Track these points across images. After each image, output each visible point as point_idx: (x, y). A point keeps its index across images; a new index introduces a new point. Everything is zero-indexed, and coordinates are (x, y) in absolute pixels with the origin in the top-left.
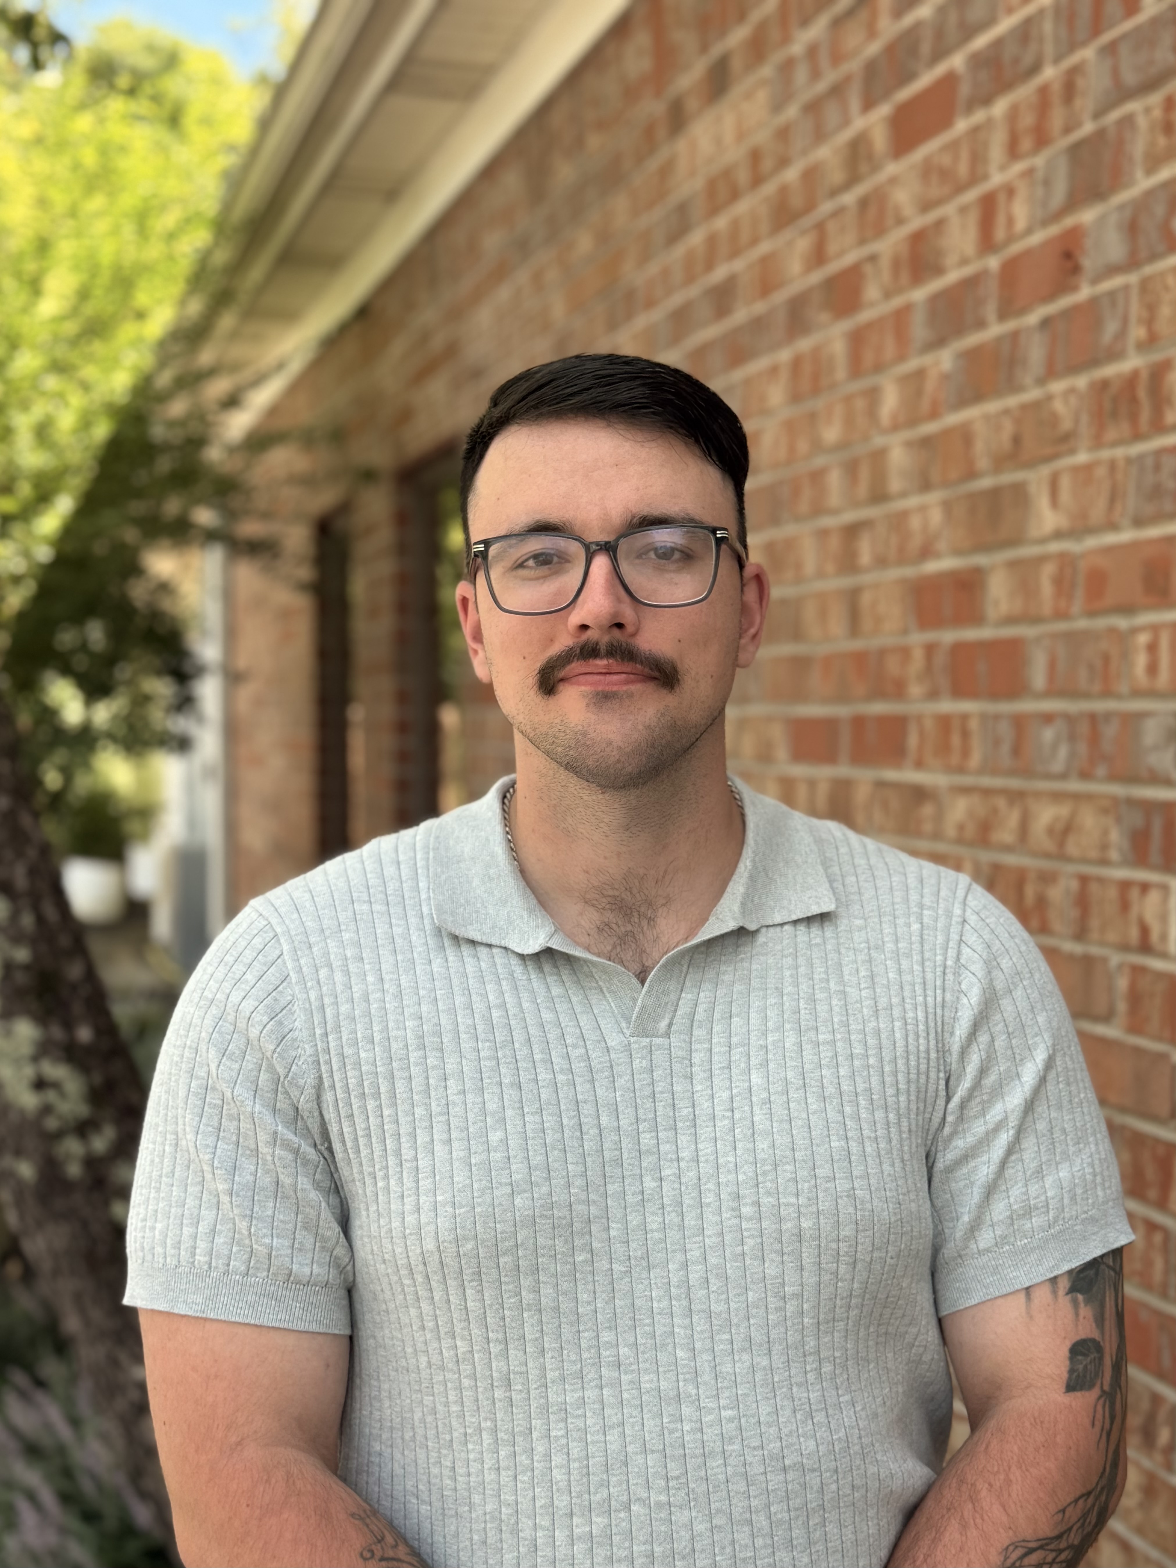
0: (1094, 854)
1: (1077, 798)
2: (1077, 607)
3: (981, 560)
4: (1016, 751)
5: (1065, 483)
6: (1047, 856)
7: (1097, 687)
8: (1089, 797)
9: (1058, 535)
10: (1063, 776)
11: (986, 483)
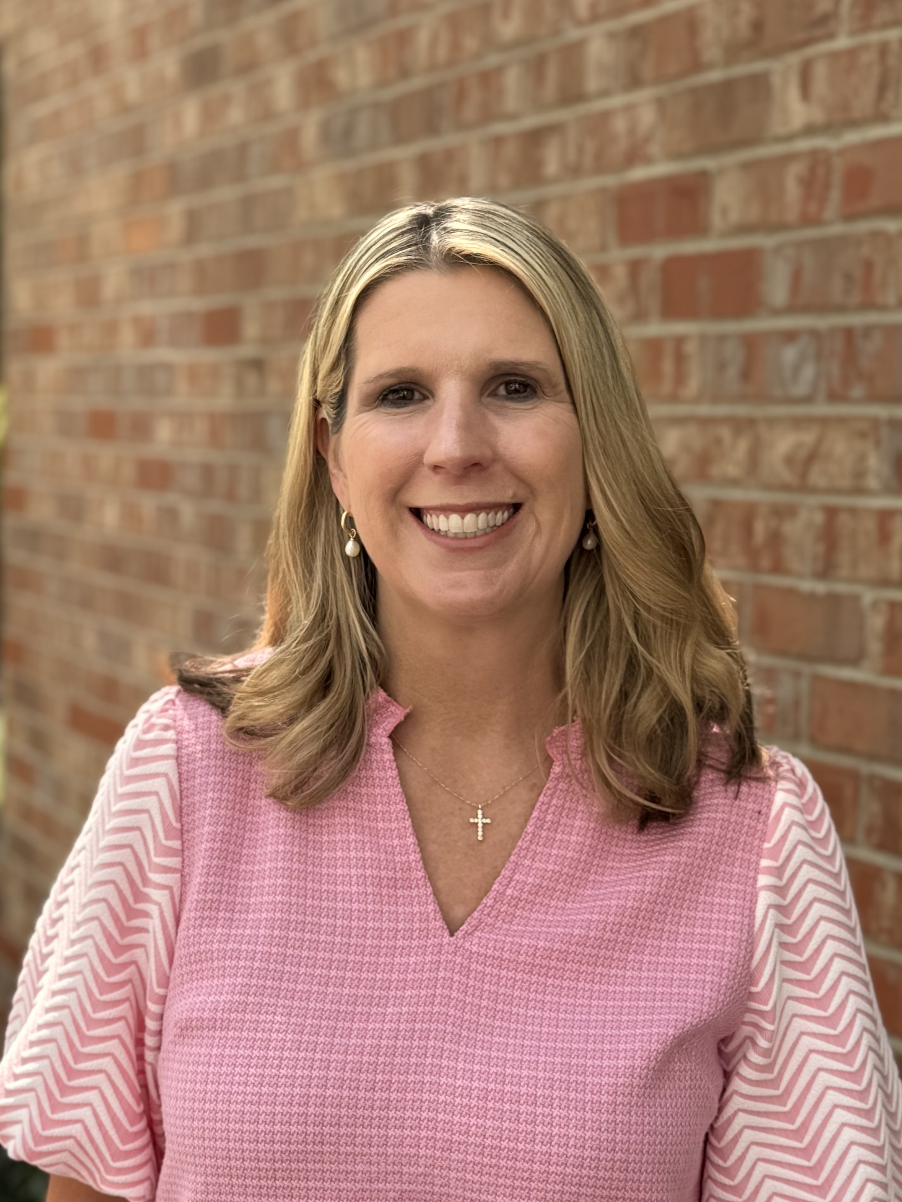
0: (846, 483)
1: (824, 421)
2: (831, 210)
3: (708, 163)
4: (746, 375)
5: (820, 71)
6: (786, 488)
7: (856, 298)
8: (842, 421)
9: (810, 130)
10: (808, 399)
11: (715, 76)
